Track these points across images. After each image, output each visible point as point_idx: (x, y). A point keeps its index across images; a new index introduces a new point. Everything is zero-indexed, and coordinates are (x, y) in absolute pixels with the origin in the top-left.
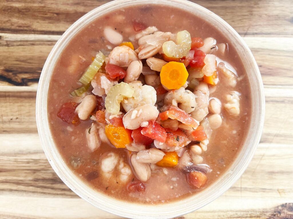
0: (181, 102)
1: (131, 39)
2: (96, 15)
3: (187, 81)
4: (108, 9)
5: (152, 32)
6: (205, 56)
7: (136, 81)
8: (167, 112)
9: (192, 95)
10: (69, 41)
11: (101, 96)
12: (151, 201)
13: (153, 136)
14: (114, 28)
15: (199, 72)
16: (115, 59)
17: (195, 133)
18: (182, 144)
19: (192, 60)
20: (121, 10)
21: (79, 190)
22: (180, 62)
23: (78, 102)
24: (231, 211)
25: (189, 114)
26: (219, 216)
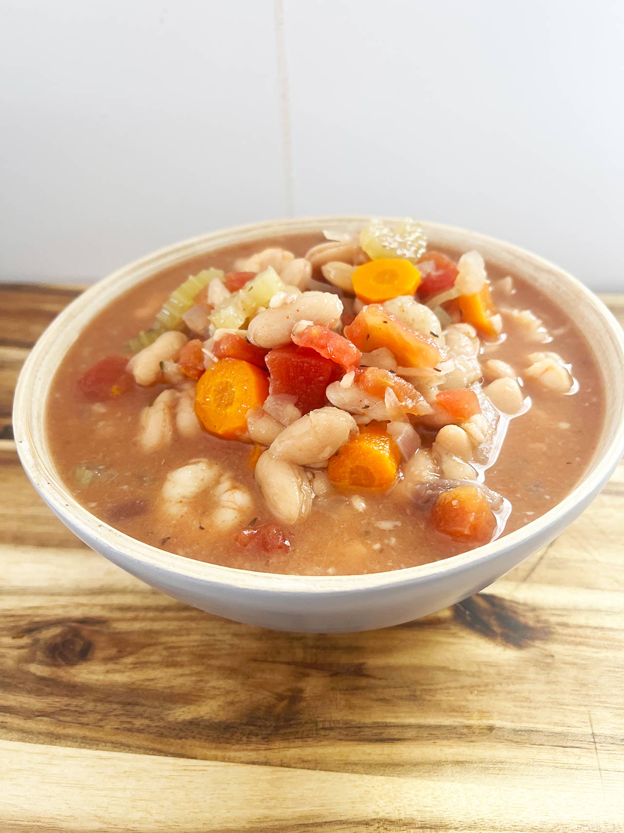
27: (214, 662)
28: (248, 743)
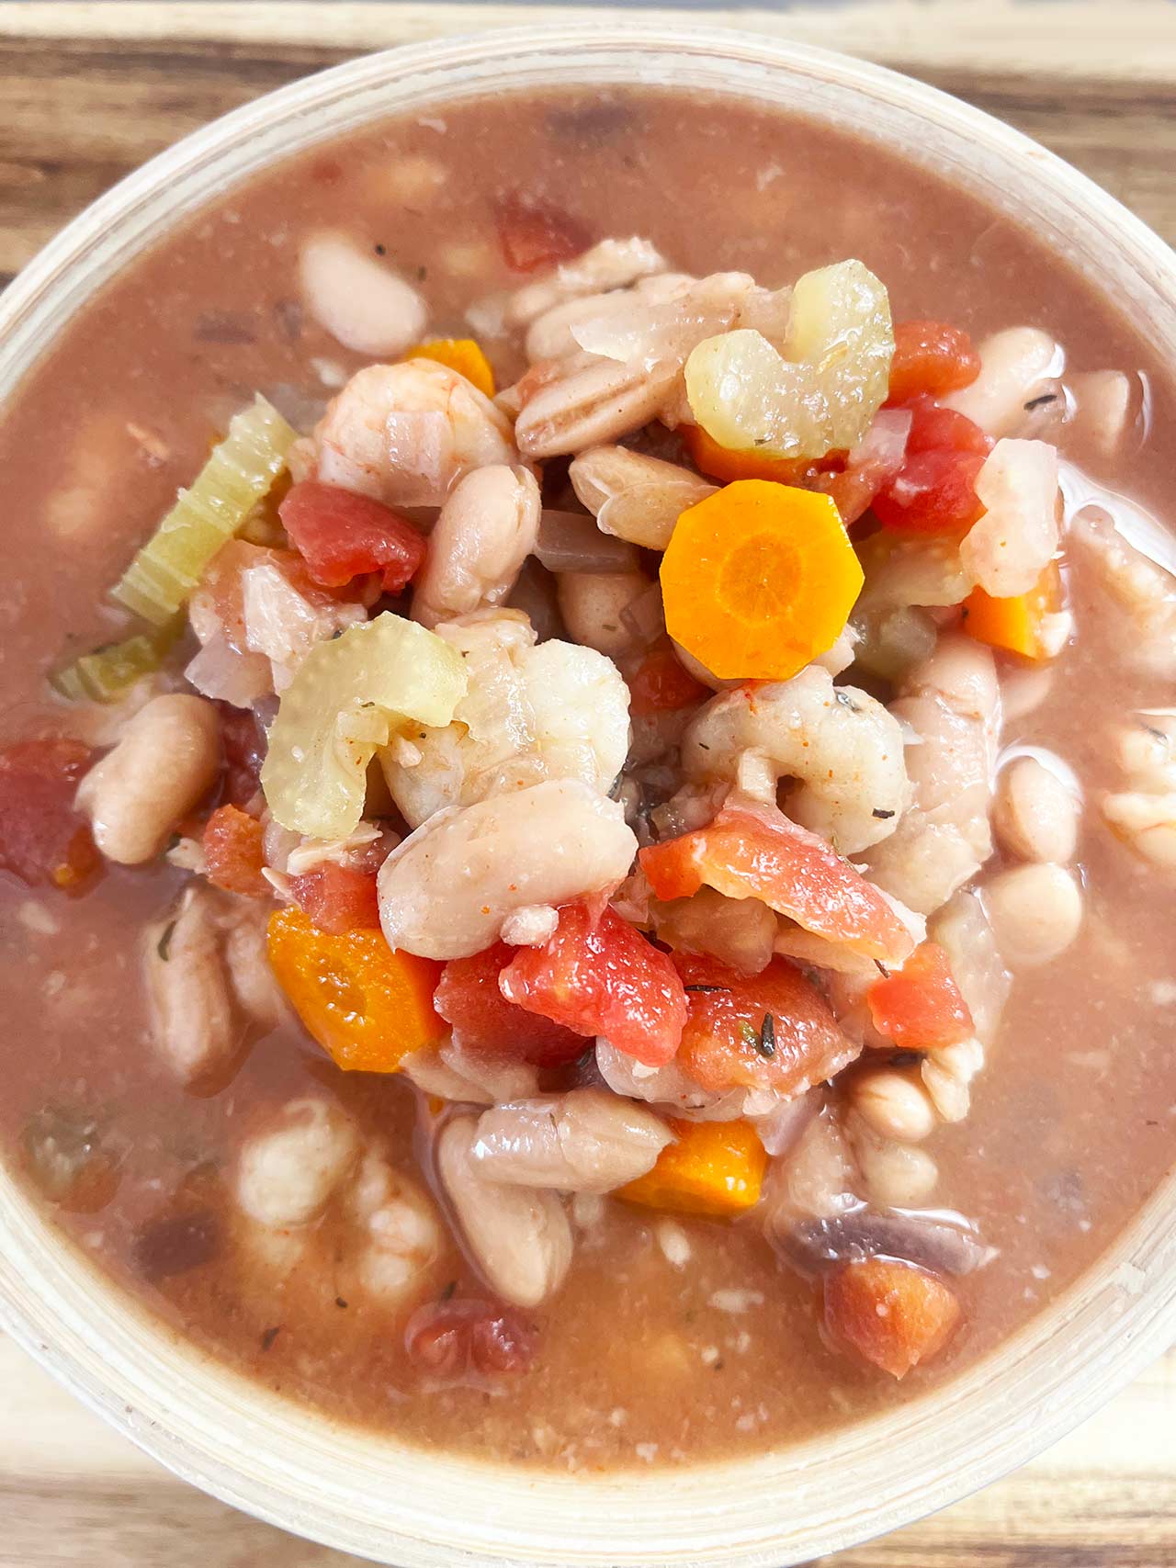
0: (803, 773)
1: (485, 320)
2: (252, 149)
3: (850, 621)
4: (333, 112)
5: (625, 277)
6: (984, 451)
7: (495, 611)
8: (692, 847)
9: (881, 723)
10: (65, 324)
11: (243, 702)
12: (564, 1448)
13: (587, 1015)
14: (371, 246)
15: (939, 561)
16: (357, 454)
17: (891, 994)
18: (797, 1074)
19: (893, 479)
20: (423, 122)
21: (65, 1355)
22: (810, 485)
23: (101, 738)
24: (1097, 1474)
25: (855, 858)
26: (1018, 1504)
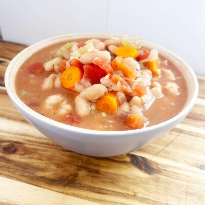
27: (53, 161)
28: (59, 186)
